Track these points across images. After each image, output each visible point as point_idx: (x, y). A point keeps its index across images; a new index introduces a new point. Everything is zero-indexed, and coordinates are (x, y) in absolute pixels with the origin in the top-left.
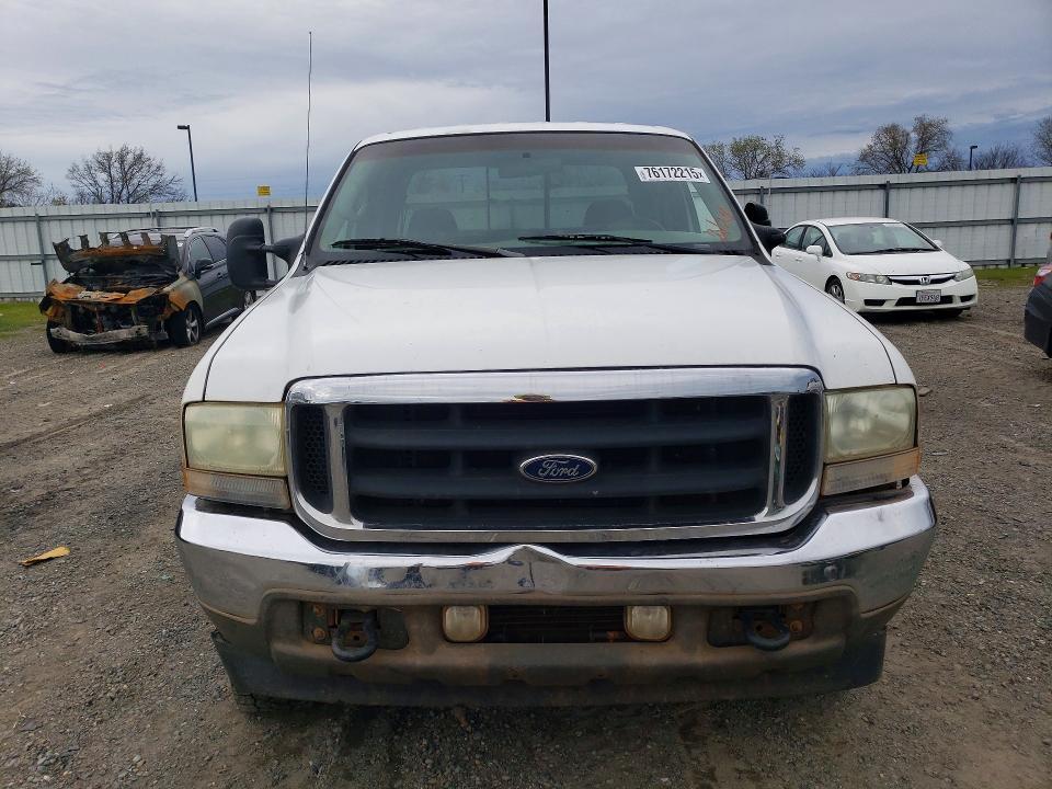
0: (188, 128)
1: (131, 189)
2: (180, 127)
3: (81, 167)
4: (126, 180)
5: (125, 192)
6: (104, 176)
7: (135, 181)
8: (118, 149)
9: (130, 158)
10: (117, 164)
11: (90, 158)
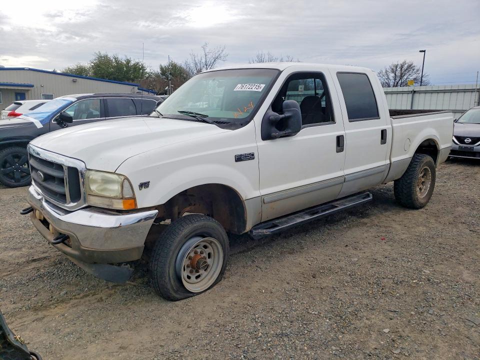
0: (424, 51)
1: (403, 81)
2: (421, 51)
3: (384, 71)
4: (401, 77)
5: (400, 82)
6: (393, 75)
7: (405, 77)
8: (402, 63)
9: (406, 66)
10: (399, 70)
11: (388, 67)
